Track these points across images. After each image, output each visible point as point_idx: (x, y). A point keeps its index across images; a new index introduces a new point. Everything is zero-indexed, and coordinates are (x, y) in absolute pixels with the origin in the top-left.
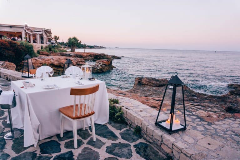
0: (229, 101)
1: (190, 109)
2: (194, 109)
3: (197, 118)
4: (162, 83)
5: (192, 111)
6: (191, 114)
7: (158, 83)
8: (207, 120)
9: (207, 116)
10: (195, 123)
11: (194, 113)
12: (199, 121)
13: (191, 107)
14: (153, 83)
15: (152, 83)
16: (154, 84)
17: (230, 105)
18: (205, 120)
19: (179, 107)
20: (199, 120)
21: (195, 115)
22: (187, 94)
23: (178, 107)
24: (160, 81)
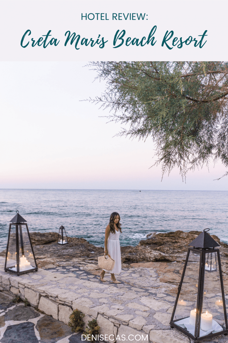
0: (129, 250)
1: (78, 265)
2: (83, 264)
3: (83, 273)
4: (50, 238)
5: (80, 266)
6: (77, 269)
7: (44, 238)
8: (94, 273)
9: (96, 268)
10: (79, 278)
11: (81, 268)
12: (85, 276)
13: (80, 262)
14: (36, 239)
15: (34, 240)
16: (37, 241)
17: (129, 255)
18: (92, 274)
19: (65, 263)
20: (85, 274)
21: (81, 271)
22: (81, 249)
23: (63, 264)
24: (47, 236)
